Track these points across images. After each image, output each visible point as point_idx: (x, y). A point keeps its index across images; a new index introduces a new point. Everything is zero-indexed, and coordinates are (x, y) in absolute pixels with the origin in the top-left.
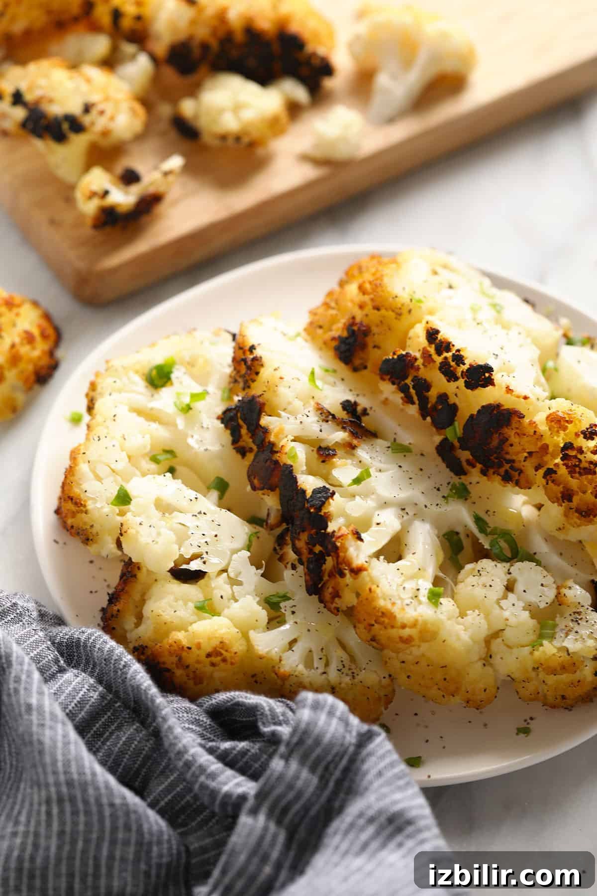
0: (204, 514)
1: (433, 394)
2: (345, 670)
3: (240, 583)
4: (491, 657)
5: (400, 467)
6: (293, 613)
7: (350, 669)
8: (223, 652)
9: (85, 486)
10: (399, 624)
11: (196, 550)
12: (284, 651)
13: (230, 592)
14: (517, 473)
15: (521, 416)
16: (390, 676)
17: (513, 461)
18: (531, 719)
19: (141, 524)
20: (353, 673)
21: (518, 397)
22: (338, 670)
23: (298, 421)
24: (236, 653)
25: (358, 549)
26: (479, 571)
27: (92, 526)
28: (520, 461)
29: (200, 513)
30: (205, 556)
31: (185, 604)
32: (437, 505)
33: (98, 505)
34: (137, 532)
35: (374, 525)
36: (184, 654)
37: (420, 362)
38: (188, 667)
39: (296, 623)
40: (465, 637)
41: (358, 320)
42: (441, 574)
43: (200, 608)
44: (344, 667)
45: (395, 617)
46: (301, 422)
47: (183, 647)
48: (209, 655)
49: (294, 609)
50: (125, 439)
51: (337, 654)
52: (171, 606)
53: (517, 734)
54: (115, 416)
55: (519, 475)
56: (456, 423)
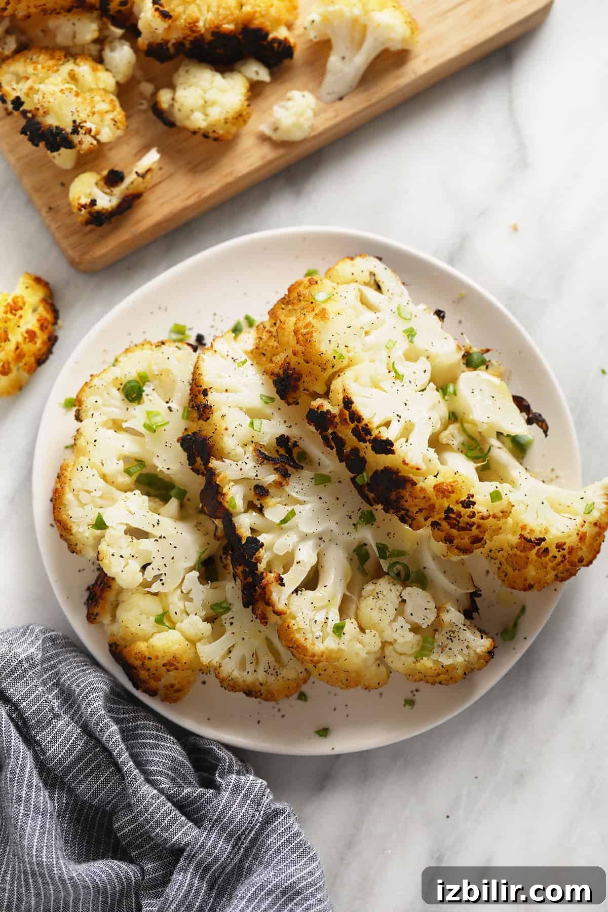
0: (164, 537)
1: (347, 450)
2: (270, 671)
3: (191, 600)
4: (384, 657)
5: (320, 498)
6: (232, 624)
7: (274, 669)
8: (175, 663)
9: (71, 513)
10: (310, 654)
11: (157, 573)
12: (223, 658)
13: (183, 608)
14: (410, 520)
15: (414, 484)
16: (306, 670)
17: (408, 510)
18: (417, 690)
19: (113, 555)
20: (277, 672)
21: (412, 468)
22: (265, 671)
23: (239, 468)
24: (185, 663)
25: (280, 592)
26: (377, 593)
27: (76, 545)
28: (413, 513)
29: (160, 537)
30: (163, 577)
31: (148, 618)
32: (348, 533)
33: (81, 530)
34: (110, 563)
35: (295, 564)
36: (146, 662)
37: (337, 420)
38: (149, 670)
39: (233, 633)
40: (363, 654)
41: (292, 366)
42: (348, 594)
43: (159, 621)
44: (270, 668)
45: (307, 650)
46: (241, 469)
47: (145, 657)
48: (164, 665)
49: (232, 620)
50: (103, 465)
51: (266, 658)
52: (136, 619)
53: (405, 705)
54: (95, 441)
55: (412, 521)
56: (365, 474)
